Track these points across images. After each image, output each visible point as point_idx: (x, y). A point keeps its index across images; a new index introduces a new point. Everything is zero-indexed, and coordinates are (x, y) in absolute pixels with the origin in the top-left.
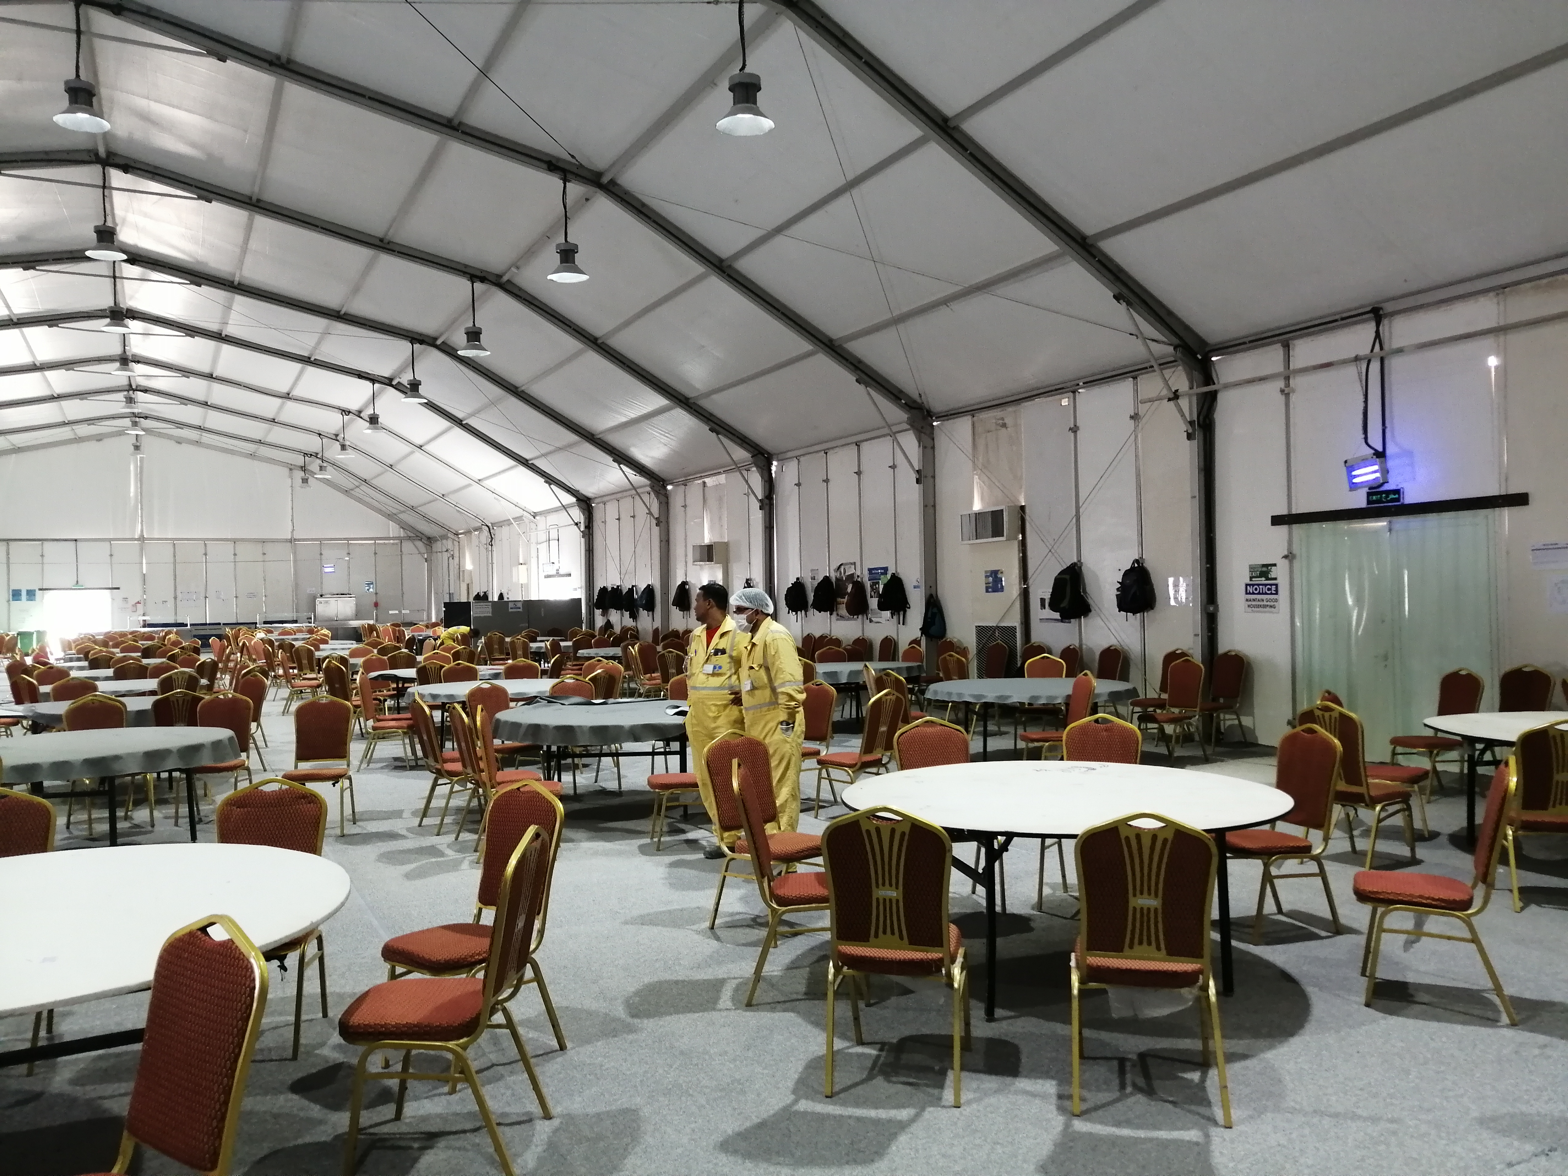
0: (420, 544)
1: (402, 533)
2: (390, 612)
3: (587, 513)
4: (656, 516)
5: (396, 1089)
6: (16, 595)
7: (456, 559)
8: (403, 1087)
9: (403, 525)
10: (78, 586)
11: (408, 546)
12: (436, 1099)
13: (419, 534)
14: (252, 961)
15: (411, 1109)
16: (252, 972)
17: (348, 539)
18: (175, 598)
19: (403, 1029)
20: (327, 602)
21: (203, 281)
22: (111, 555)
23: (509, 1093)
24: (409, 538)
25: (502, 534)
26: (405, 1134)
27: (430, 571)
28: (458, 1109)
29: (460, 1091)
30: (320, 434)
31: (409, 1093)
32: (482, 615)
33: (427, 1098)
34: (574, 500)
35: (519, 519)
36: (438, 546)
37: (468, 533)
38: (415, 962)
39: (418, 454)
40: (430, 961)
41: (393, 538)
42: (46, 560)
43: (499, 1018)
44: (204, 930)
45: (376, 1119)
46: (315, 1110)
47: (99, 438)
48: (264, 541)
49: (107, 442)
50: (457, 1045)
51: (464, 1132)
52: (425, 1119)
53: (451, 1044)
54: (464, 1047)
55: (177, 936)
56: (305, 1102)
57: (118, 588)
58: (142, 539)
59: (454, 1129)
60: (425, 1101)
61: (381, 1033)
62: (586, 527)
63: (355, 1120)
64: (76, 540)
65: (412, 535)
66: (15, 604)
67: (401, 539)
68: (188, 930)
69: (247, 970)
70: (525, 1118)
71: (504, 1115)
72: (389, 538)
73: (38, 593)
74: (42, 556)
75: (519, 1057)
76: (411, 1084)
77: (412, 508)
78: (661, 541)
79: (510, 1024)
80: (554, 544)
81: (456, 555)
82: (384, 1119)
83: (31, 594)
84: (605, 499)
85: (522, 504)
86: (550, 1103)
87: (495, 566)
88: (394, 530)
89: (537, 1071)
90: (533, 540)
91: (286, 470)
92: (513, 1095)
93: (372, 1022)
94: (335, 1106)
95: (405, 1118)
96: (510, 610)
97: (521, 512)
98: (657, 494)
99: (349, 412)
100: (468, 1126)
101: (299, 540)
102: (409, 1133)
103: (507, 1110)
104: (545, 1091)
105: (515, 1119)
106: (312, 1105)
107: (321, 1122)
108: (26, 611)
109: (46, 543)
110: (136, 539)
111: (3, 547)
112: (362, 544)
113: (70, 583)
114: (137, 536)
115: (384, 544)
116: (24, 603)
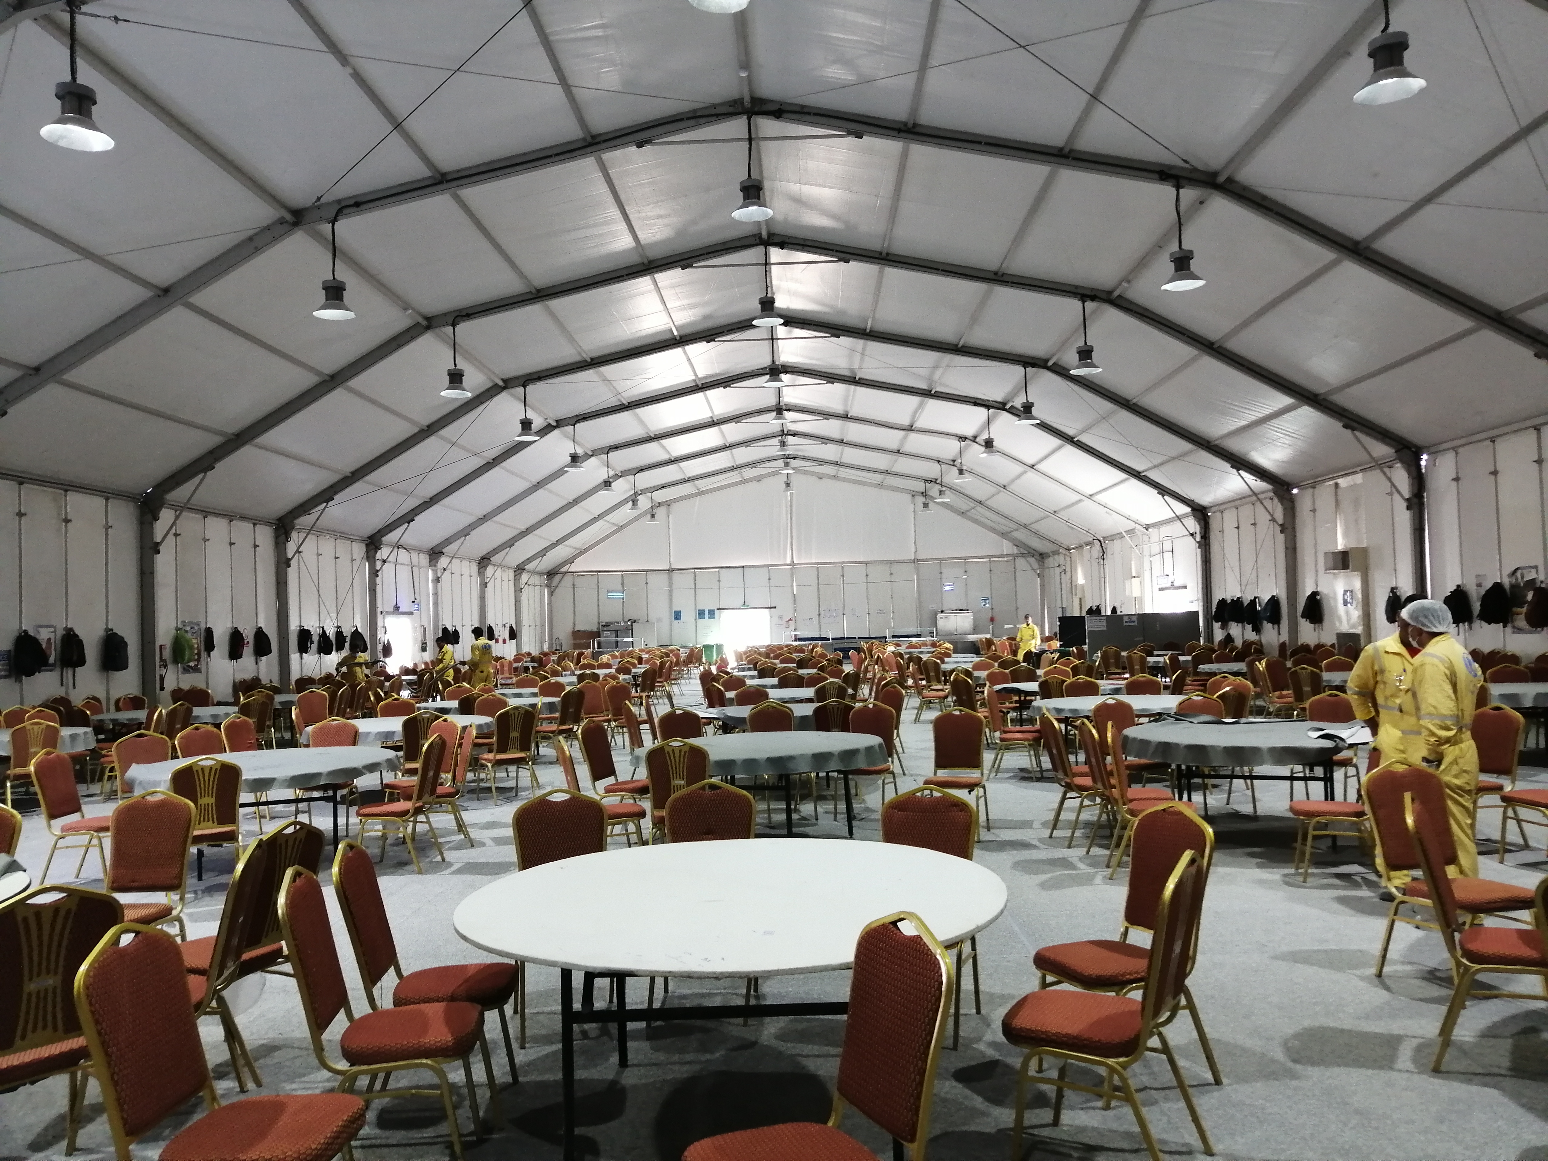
0: (1031, 560)
1: (1015, 550)
2: (1006, 626)
3: (1202, 523)
4: (1281, 522)
5: (1053, 1095)
6: (701, 614)
7: (1068, 574)
8: (1060, 1095)
9: (1017, 543)
10: (745, 606)
11: (1021, 563)
12: (1091, 1112)
13: (1032, 551)
14: (938, 957)
15: (1067, 1117)
16: (940, 968)
17: (965, 558)
18: (819, 615)
19: (1065, 1039)
20: (947, 617)
21: (839, 332)
22: (770, 579)
23: (1165, 1119)
24: (1023, 555)
25: (1114, 548)
26: (1064, 1141)
27: (1043, 586)
28: (1115, 1126)
29: (1114, 1108)
30: (939, 461)
31: (1065, 1102)
32: (1097, 629)
33: (1082, 1109)
34: (1188, 510)
35: (1130, 532)
36: (1050, 561)
37: (1079, 547)
38: (1066, 973)
39: (1031, 474)
40: (1081, 974)
41: (1007, 556)
42: (722, 584)
43: (1154, 1042)
44: (894, 923)
45: (1035, 1121)
46: (978, 1102)
47: (759, 479)
48: (891, 563)
49: (765, 481)
50: (1117, 1063)
51: (1122, 1151)
52: (1083, 1129)
53: (1111, 1061)
54: (1124, 1066)
55: (873, 926)
56: (968, 1092)
57: (775, 607)
58: (793, 564)
59: (1112, 1146)
60: (1081, 1112)
61: (1042, 1040)
62: (1202, 537)
63: (1019, 1119)
64: (743, 567)
65: (1025, 551)
66: (700, 621)
67: (1014, 556)
68: (881, 923)
69: (935, 966)
70: (1184, 1149)
71: (1163, 1142)
72: (1002, 556)
73: (717, 612)
74: (719, 581)
75: (1175, 1083)
76: (1068, 1093)
77: (1025, 526)
78: (1287, 548)
79: (1165, 1049)
80: (1168, 556)
81: (1068, 569)
82: (1043, 1122)
83: (712, 613)
84: (1223, 507)
85: (1134, 516)
86: (1211, 1140)
87: (1107, 579)
88: (1007, 547)
89: (1195, 1101)
90: (1146, 553)
91: (909, 497)
92: (1169, 1122)
93: (1033, 1027)
94: (997, 1101)
95: (1063, 1125)
96: (1125, 624)
97: (1132, 525)
98: (1281, 499)
99: (966, 438)
100: (1126, 1145)
101: (921, 560)
102: (1067, 1141)
103: (1165, 1136)
104: (1206, 1124)
105: (1174, 1148)
106: (975, 1096)
107: (983, 1114)
108: (708, 627)
109: (722, 571)
110: (787, 565)
111: (689, 575)
112: (978, 562)
113: (740, 604)
114: (789, 561)
115: (999, 561)
116: (706, 621)
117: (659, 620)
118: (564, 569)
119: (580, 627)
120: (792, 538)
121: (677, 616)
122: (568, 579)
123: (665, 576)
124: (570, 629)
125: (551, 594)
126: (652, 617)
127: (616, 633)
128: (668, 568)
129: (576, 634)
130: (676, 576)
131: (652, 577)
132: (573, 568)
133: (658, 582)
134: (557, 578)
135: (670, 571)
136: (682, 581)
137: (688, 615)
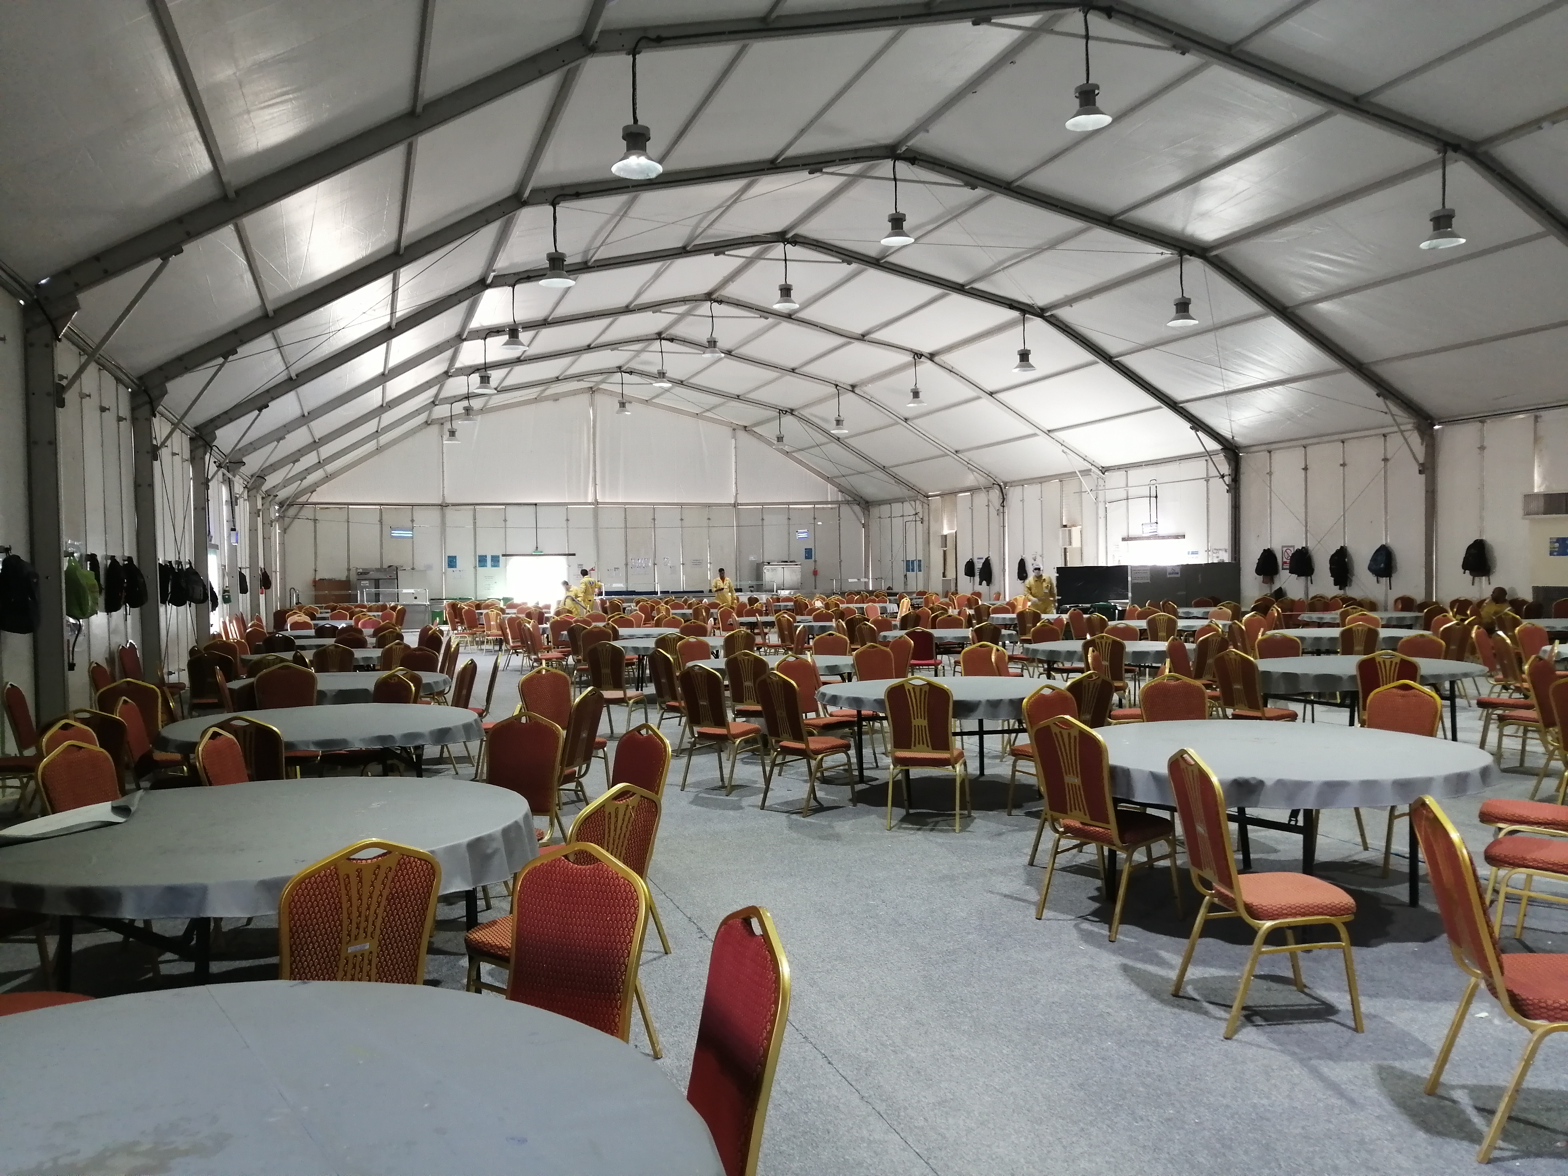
0: (857, 508)
1: (840, 497)
2: (850, 580)
3: (1233, 463)
4: (1421, 461)
6: (482, 560)
9: (841, 489)
10: (537, 552)
11: (846, 511)
13: (857, 498)
17: (789, 504)
18: (627, 565)
20: (773, 570)
21: (979, 182)
22: (568, 520)
24: (848, 503)
27: (867, 536)
34: (1218, 447)
35: (1086, 472)
36: (875, 511)
37: (950, 494)
41: (831, 503)
42: (509, 524)
47: (556, 398)
48: (709, 506)
49: (563, 402)
57: (574, 555)
58: (597, 503)
62: (1233, 480)
64: (536, 505)
65: (850, 499)
66: (480, 570)
67: (839, 503)
72: (827, 503)
73: (502, 559)
74: (505, 520)
77: (883, 468)
80: (1153, 500)
83: (495, 560)
84: (1275, 446)
88: (831, 493)
90: (1101, 498)
91: (728, 431)
96: (1168, 576)
97: (1090, 467)
98: (1422, 434)
101: (742, 505)
108: (491, 577)
109: (509, 508)
110: (590, 504)
111: (468, 512)
112: (802, 509)
113: (531, 549)
114: (590, 499)
115: (823, 508)
116: (489, 569)
117: (429, 567)
118: (303, 499)
119: (323, 574)
120: (595, 471)
121: (452, 562)
122: (307, 512)
123: (435, 513)
124: (309, 577)
125: (284, 531)
126: (420, 564)
127: (377, 583)
128: (440, 502)
129: (318, 584)
130: (450, 512)
131: (419, 514)
132: (314, 498)
133: (427, 520)
134: (292, 511)
135: (443, 506)
136: (459, 519)
137: (466, 562)
